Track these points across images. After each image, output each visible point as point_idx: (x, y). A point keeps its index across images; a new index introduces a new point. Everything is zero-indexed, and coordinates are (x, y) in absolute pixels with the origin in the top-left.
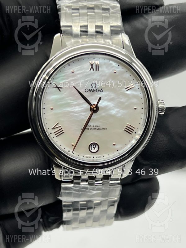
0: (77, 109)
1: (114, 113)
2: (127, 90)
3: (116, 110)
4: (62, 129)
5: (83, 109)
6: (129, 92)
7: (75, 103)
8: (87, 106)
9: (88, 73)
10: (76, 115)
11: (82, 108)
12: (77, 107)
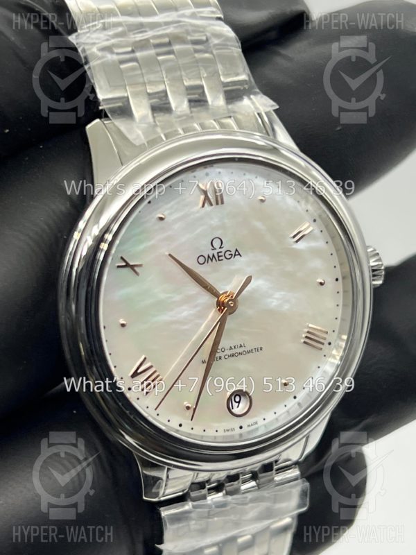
0: (185, 312)
1: (274, 304)
2: (297, 241)
3: (277, 295)
4: (155, 372)
5: (198, 309)
6: (302, 245)
7: (177, 298)
8: (207, 299)
9: (197, 215)
10: (186, 327)
11: (196, 306)
12: (184, 307)
